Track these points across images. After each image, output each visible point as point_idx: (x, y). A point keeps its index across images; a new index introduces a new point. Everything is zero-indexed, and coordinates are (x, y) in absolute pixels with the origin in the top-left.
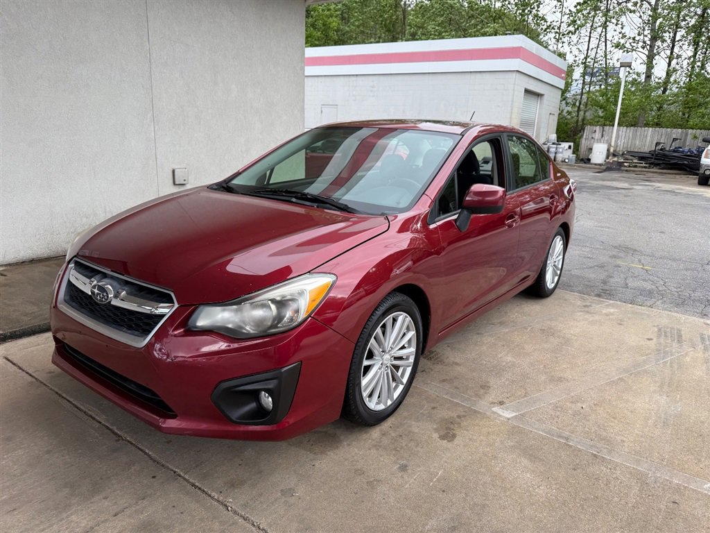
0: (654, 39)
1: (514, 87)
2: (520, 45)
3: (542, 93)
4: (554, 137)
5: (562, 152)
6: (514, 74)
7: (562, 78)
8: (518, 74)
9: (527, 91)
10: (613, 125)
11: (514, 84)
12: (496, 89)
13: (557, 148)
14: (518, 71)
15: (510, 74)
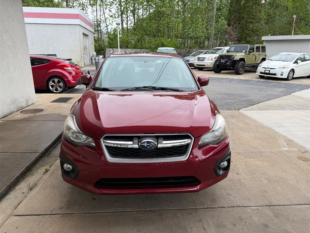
0: (122, 14)
1: (79, 32)
2: (78, 13)
3: (88, 34)
4: (95, 53)
5: (101, 60)
6: (78, 26)
7: (93, 28)
8: (80, 26)
9: (84, 34)
10: (118, 48)
11: (79, 31)
12: (71, 33)
13: (98, 58)
14: (79, 25)
15: (76, 26)
